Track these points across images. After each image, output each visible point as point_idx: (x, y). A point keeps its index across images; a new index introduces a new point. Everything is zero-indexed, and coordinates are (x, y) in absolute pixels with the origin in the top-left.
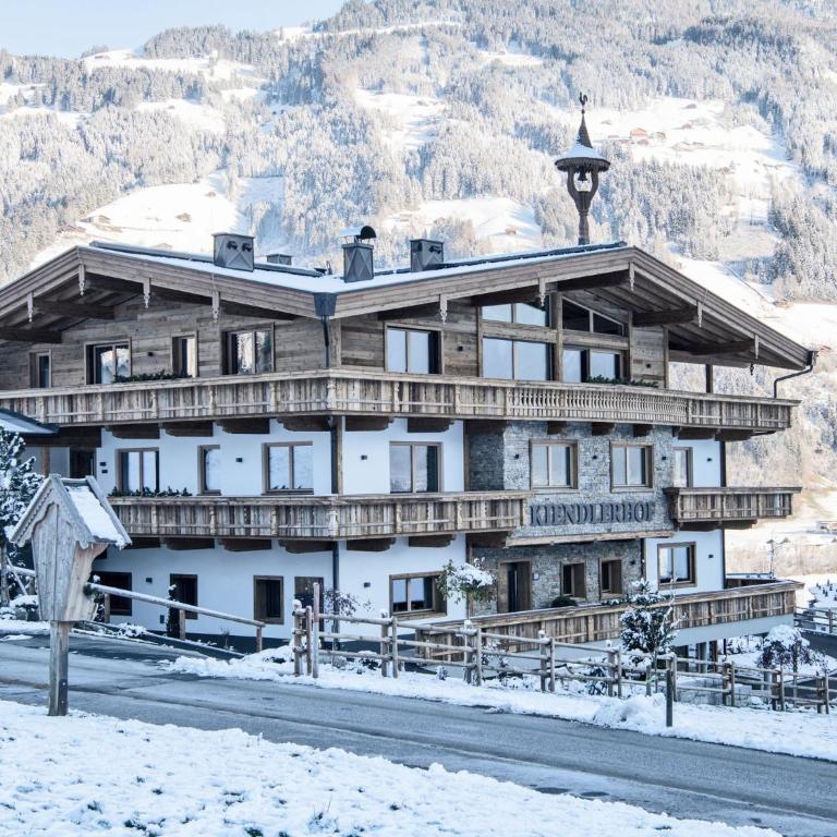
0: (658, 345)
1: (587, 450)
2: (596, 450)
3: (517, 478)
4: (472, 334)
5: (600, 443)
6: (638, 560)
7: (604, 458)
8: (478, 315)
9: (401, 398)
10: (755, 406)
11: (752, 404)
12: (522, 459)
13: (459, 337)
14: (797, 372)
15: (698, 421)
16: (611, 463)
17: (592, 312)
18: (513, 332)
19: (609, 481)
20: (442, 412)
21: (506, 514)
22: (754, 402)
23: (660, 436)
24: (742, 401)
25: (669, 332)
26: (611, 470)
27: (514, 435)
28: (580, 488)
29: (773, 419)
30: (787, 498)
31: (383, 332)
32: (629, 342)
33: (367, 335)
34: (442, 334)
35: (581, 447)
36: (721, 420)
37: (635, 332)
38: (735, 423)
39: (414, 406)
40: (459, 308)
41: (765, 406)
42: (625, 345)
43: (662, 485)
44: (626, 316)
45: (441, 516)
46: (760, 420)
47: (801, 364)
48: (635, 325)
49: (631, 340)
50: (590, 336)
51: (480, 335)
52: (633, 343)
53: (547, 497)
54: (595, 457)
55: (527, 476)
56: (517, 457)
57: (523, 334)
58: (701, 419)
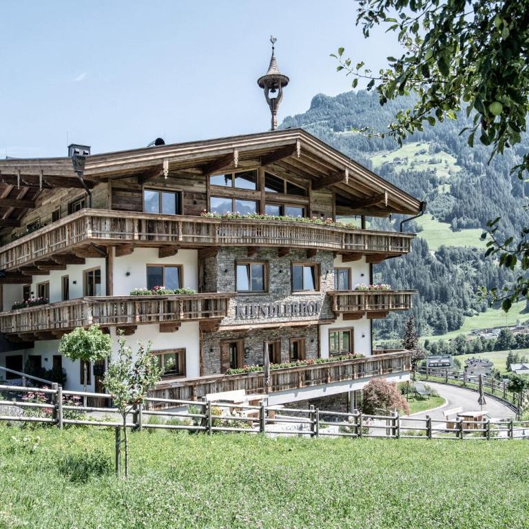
0: (329, 202)
1: (275, 267)
2: (281, 267)
3: (226, 285)
4: (203, 194)
5: (285, 262)
6: (316, 340)
7: (287, 272)
8: (207, 181)
9: (140, 230)
10: (387, 237)
11: (385, 237)
12: (229, 272)
13: (195, 195)
14: (413, 216)
15: (349, 248)
16: (292, 276)
17: (285, 181)
18: (231, 192)
19: (290, 286)
20: (170, 240)
21: (216, 309)
22: (386, 235)
23: (325, 258)
24: (378, 234)
25: (336, 194)
26: (292, 279)
27: (224, 257)
28: (270, 292)
29: (399, 247)
30: (408, 298)
31: (141, 192)
32: (309, 200)
33: (130, 194)
34: (183, 193)
35: (272, 265)
36: (364, 247)
37: (314, 194)
38: (374, 249)
39: (149, 236)
40: (194, 177)
41: (394, 238)
42: (307, 201)
43: (327, 290)
44: (308, 184)
45: (169, 311)
46: (390, 247)
47: (415, 211)
48: (314, 188)
49: (311, 198)
50: (284, 196)
51: (209, 194)
52: (312, 200)
53: (247, 297)
54: (280, 272)
55: (233, 284)
56: (226, 271)
57: (238, 193)
58: (351, 246)
